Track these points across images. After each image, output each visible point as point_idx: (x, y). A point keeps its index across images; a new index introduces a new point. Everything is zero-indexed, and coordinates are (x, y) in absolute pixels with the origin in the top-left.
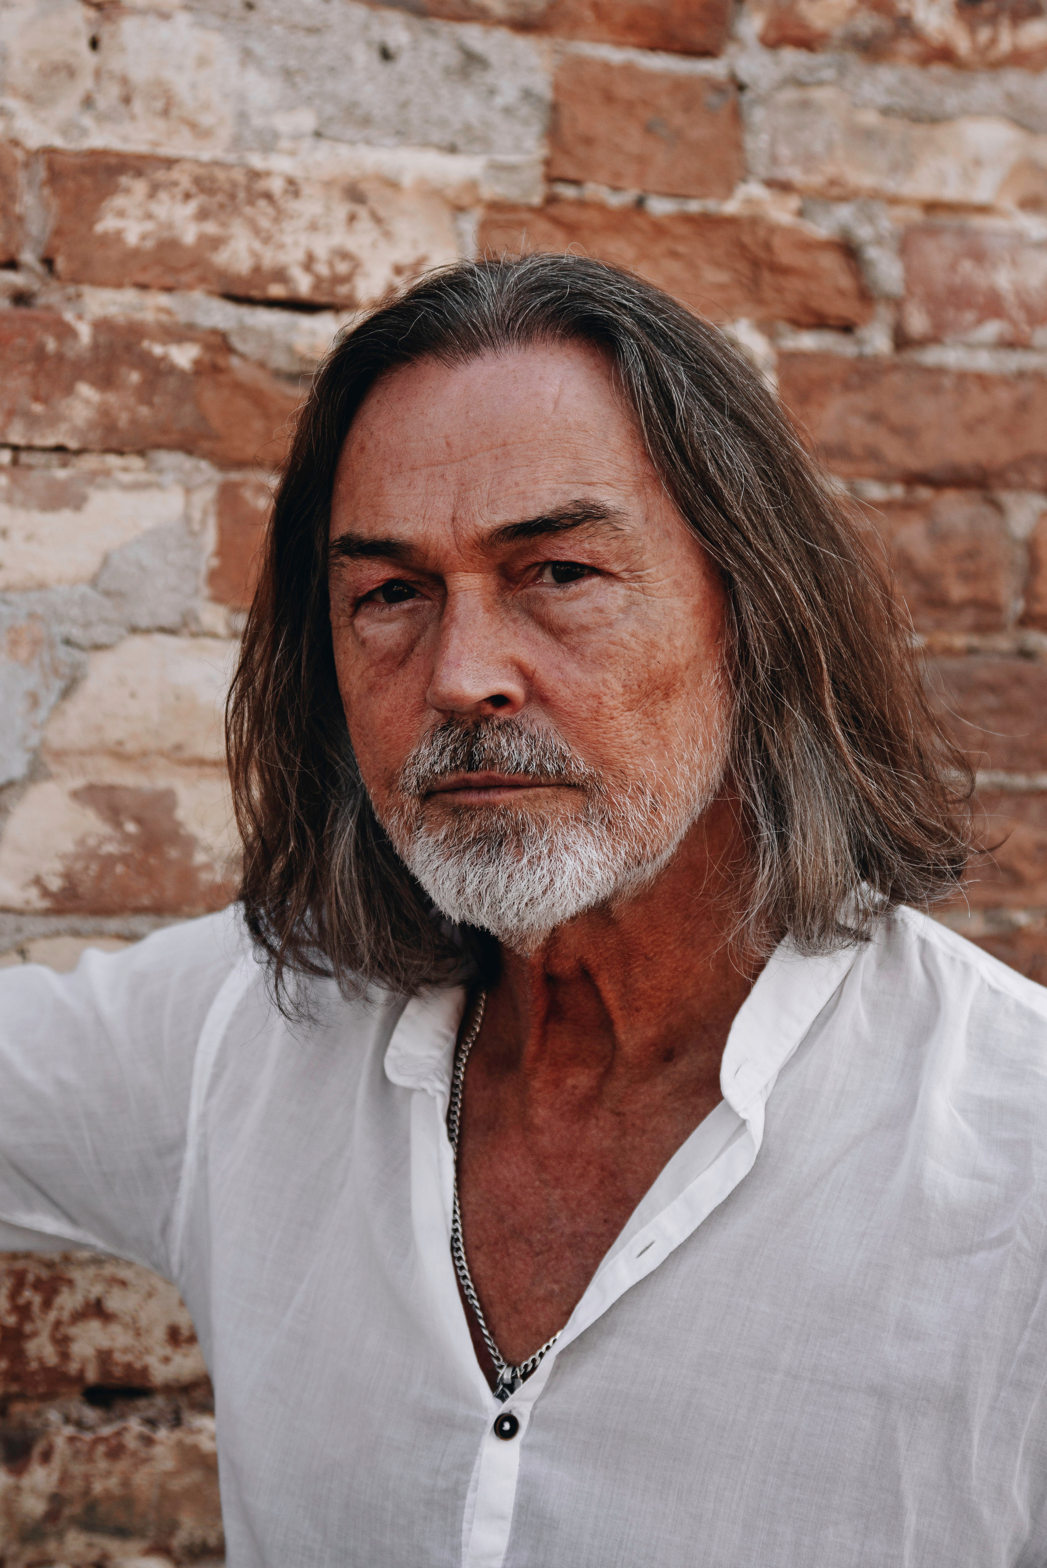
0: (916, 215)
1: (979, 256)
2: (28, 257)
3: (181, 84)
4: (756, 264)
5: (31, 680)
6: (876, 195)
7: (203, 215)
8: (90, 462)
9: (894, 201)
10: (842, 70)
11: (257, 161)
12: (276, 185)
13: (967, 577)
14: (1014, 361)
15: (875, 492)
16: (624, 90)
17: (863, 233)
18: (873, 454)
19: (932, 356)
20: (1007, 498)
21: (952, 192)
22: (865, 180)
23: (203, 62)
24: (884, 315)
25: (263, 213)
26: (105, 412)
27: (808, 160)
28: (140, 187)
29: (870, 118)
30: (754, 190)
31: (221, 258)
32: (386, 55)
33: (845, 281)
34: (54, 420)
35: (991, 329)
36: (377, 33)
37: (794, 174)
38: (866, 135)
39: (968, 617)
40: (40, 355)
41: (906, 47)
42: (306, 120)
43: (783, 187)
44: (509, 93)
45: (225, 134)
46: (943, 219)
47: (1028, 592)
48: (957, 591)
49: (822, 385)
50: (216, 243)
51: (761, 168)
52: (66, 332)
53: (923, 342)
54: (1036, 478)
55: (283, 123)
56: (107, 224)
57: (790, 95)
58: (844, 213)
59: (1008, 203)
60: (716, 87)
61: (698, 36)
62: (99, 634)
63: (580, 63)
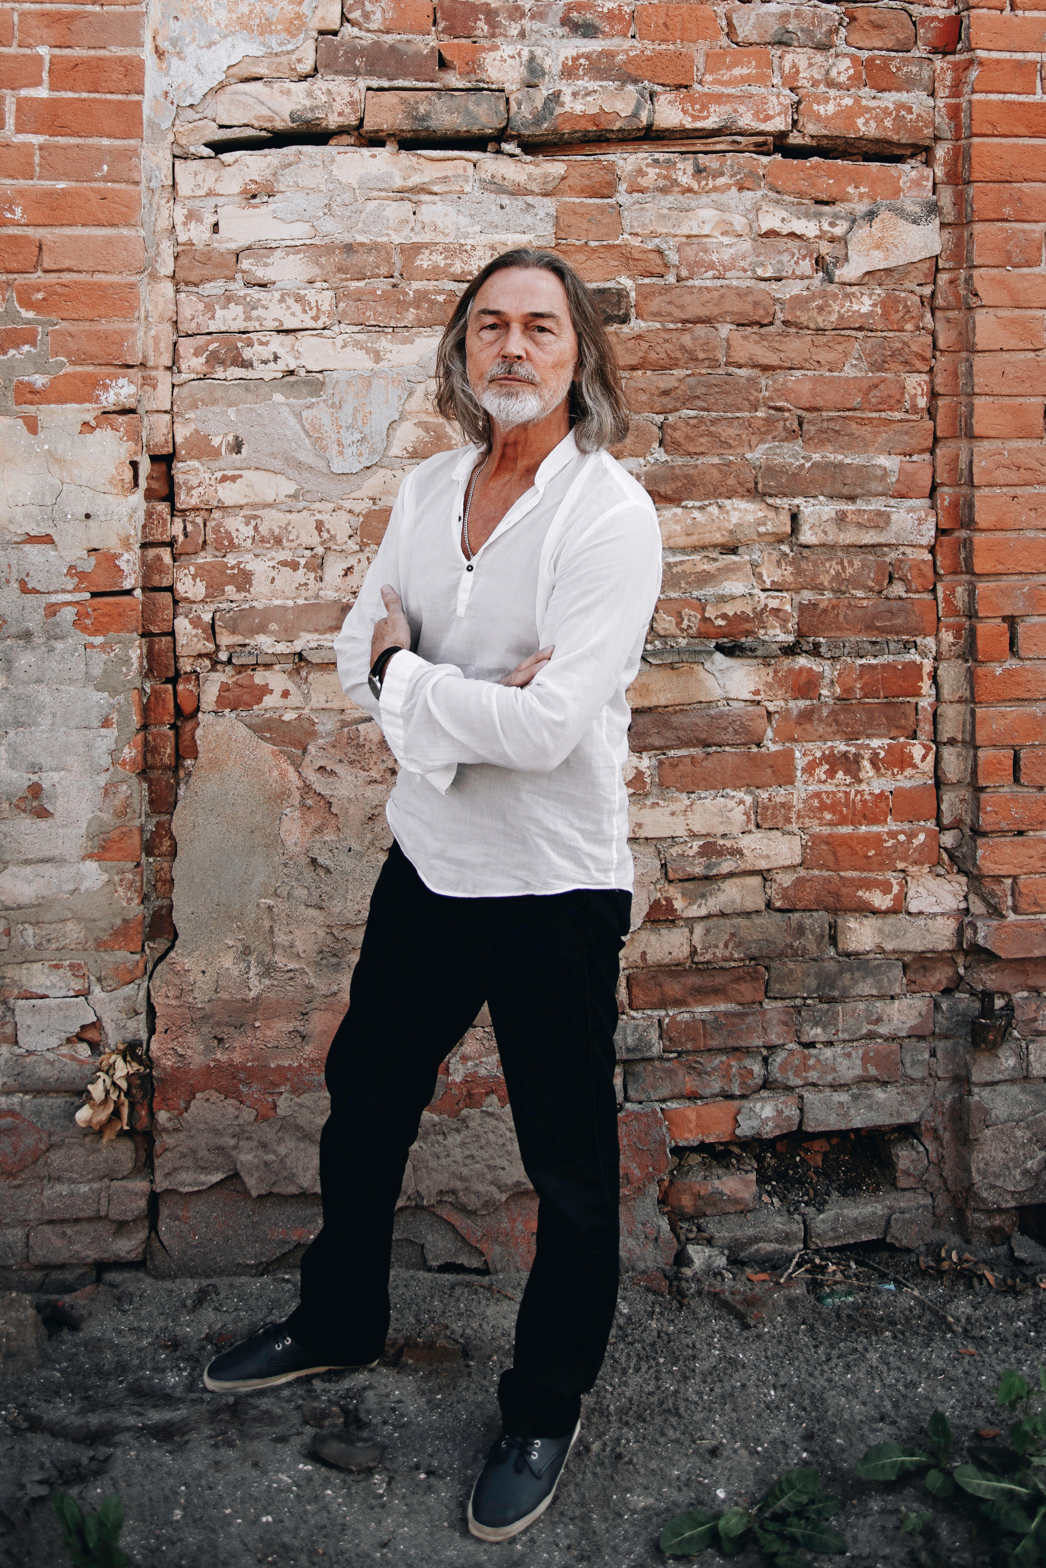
0: (684, 240)
1: (706, 251)
2: (396, 274)
3: (439, 222)
4: (627, 259)
5: (399, 392)
6: (667, 235)
7: (446, 258)
8: (415, 330)
9: (675, 236)
10: (654, 198)
11: (462, 241)
12: (468, 248)
13: (704, 351)
14: (720, 282)
15: (671, 326)
16: (580, 210)
17: (664, 246)
18: (670, 314)
19: (690, 283)
20: (718, 325)
21: (694, 233)
22: (664, 231)
23: (445, 215)
24: (673, 271)
25: (465, 256)
26: (418, 316)
27: (644, 226)
28: (427, 252)
29: (665, 211)
30: (626, 236)
31: (452, 270)
32: (502, 207)
33: (659, 262)
34: (403, 319)
35: (710, 274)
36: (499, 202)
37: (639, 230)
38: (664, 216)
39: (706, 363)
40: (399, 301)
41: (676, 189)
42: (478, 228)
43: (636, 235)
44: (542, 214)
45: (453, 235)
46: (694, 240)
47: (728, 356)
48: (702, 356)
49: (653, 293)
50: (451, 265)
51: (628, 229)
52: (406, 294)
53: (687, 279)
54: (728, 319)
55: (470, 230)
56: (419, 263)
57: (637, 206)
58: (657, 240)
59: (717, 234)
60: (612, 207)
61: (605, 192)
62: (419, 378)
63: (566, 203)
